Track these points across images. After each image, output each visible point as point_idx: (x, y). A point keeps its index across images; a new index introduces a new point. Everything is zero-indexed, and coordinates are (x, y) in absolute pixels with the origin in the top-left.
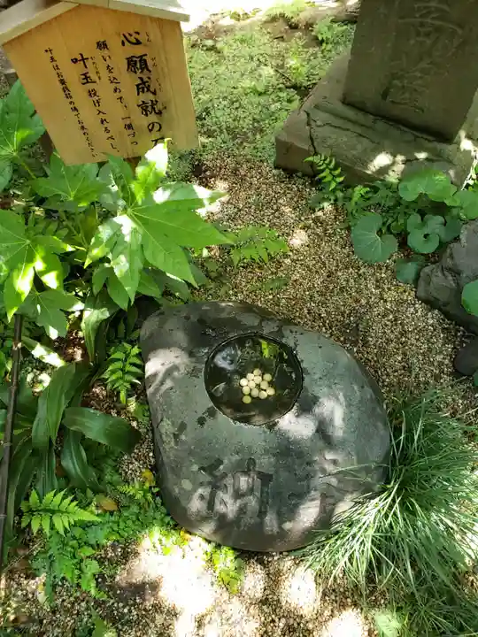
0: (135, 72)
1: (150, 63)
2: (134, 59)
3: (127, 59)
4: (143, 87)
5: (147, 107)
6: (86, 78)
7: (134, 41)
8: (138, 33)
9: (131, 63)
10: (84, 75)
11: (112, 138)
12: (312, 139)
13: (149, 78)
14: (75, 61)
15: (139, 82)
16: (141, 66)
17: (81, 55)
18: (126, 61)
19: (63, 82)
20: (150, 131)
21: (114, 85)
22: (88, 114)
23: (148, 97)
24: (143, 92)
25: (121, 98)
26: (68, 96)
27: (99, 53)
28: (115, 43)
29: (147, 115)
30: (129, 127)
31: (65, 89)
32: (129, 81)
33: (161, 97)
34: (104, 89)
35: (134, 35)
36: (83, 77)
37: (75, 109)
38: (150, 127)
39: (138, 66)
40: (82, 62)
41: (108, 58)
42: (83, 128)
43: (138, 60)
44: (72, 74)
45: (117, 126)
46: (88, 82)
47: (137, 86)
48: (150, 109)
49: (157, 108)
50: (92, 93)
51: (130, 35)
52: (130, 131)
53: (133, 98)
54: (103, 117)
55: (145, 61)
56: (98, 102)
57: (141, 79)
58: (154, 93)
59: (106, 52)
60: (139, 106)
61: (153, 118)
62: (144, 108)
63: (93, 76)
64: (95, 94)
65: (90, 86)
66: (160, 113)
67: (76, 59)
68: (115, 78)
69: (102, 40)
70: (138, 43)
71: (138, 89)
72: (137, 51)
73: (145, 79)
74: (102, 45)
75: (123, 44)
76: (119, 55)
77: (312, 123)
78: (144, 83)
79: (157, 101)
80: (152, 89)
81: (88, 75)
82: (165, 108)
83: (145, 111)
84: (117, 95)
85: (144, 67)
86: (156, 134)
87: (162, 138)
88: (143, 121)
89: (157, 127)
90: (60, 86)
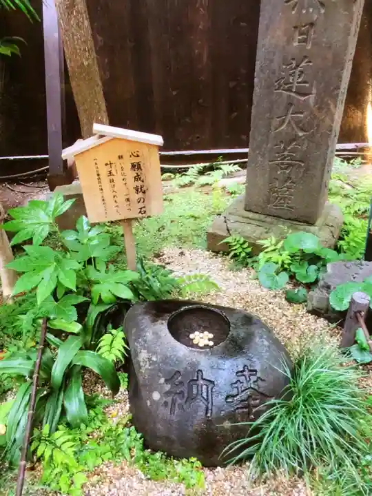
0: (135, 170)
1: (142, 166)
2: (135, 164)
3: (132, 164)
4: (137, 178)
6: (110, 173)
7: (136, 155)
8: (138, 152)
9: (133, 166)
10: (110, 171)
11: (117, 206)
12: (228, 230)
13: (141, 173)
14: (107, 164)
15: (136, 175)
17: (110, 162)
19: (98, 175)
20: (139, 202)
21: (123, 177)
22: (108, 192)
23: (139, 183)
24: (137, 181)
25: (126, 184)
26: (100, 182)
27: (119, 162)
28: (126, 156)
29: (138, 193)
30: (128, 200)
31: (99, 179)
32: (130, 175)
33: (145, 184)
34: (118, 178)
35: (136, 152)
37: (102, 189)
38: (139, 200)
39: (136, 167)
40: (110, 165)
41: (122, 163)
42: (103, 200)
43: (137, 164)
44: (104, 171)
45: (121, 199)
46: (111, 175)
47: (135, 177)
48: (139, 190)
49: (143, 189)
50: (112, 181)
51: (134, 153)
52: (128, 203)
53: (132, 184)
54: (115, 194)
55: (140, 165)
56: (114, 186)
57: (137, 173)
58: (143, 181)
59: (121, 161)
60: (134, 188)
61: (141, 195)
62: (137, 189)
63: (113, 172)
65: (111, 177)
66: (144, 192)
68: (124, 173)
69: (121, 155)
70: (138, 156)
71: (135, 179)
72: (135, 160)
73: (139, 174)
74: (121, 157)
75: (131, 157)
76: (128, 161)
77: (228, 221)
78: (138, 176)
79: (143, 186)
80: (142, 179)
82: (147, 190)
83: (137, 191)
84: (124, 182)
85: (139, 168)
86: (141, 205)
87: (144, 207)
88: (135, 197)
89: (142, 200)
90: (97, 177)
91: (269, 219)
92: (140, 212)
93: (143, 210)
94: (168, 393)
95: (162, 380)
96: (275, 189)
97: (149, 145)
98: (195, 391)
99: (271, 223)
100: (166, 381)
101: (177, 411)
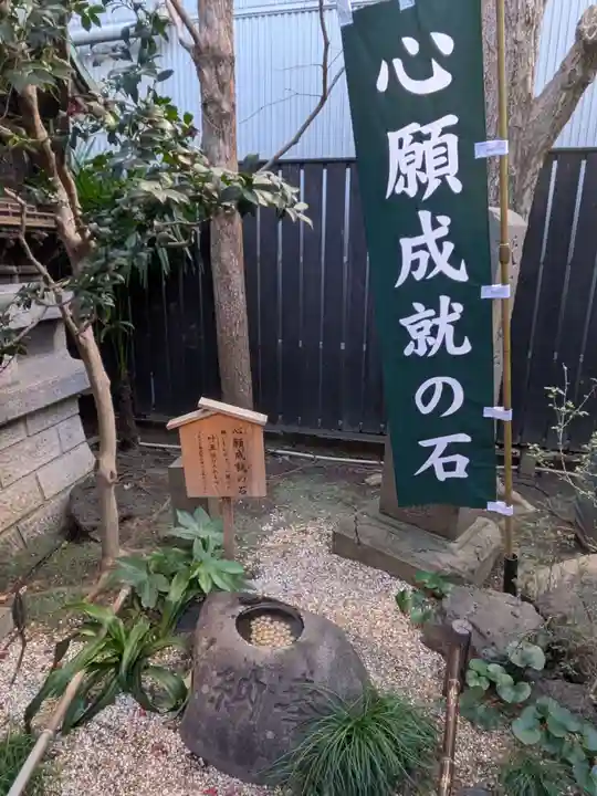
0: (237, 447)
1: (244, 443)
2: (237, 440)
3: (234, 440)
4: (239, 455)
5: (240, 466)
6: (212, 447)
7: (239, 432)
8: (241, 428)
9: (235, 442)
10: (212, 445)
11: (217, 482)
12: (356, 532)
13: (243, 450)
14: (209, 438)
15: (237, 451)
17: (213, 436)
19: (200, 448)
20: (239, 481)
21: (225, 452)
22: (208, 468)
23: (240, 461)
24: (239, 457)
25: (227, 459)
26: (201, 455)
27: (220, 436)
28: (229, 432)
29: (238, 471)
30: (228, 477)
31: (201, 452)
32: (232, 451)
33: (247, 462)
34: (219, 453)
35: (239, 429)
37: (203, 463)
38: (239, 479)
39: (239, 444)
40: (212, 439)
41: (225, 438)
42: (203, 474)
43: (239, 441)
44: (206, 445)
45: (222, 474)
46: (213, 449)
47: (236, 454)
48: (241, 468)
49: (245, 467)
50: (214, 455)
52: (229, 480)
53: (234, 460)
54: (216, 469)
55: (242, 441)
56: (215, 461)
57: (239, 450)
58: (244, 459)
59: (224, 436)
60: (235, 465)
61: (241, 473)
62: (238, 466)
63: (216, 447)
65: (213, 451)
66: (246, 471)
68: (226, 449)
69: (224, 430)
70: (241, 433)
71: (237, 456)
72: (238, 437)
73: (241, 451)
74: (223, 432)
75: (233, 432)
76: (230, 437)
77: (358, 522)
78: (240, 453)
79: (245, 464)
80: (243, 457)
82: (249, 468)
83: (238, 468)
84: (225, 458)
85: (241, 445)
86: (241, 484)
87: (245, 487)
88: (235, 473)
89: (243, 479)
90: (199, 450)
91: (404, 526)
92: (240, 492)
93: (243, 489)
94: (216, 688)
95: (215, 673)
97: (253, 424)
98: (244, 691)
99: (406, 531)
100: (219, 675)
101: (223, 709)
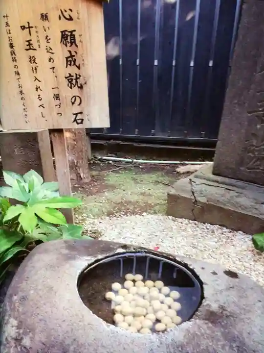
0: (66, 45)
1: (77, 39)
2: (67, 33)
3: (62, 32)
4: (71, 60)
5: (72, 80)
6: (29, 45)
7: (68, 17)
8: (71, 10)
9: (64, 37)
10: (28, 41)
11: (42, 106)
12: (193, 192)
13: (76, 53)
14: (23, 28)
15: (68, 55)
16: (71, 40)
17: (28, 23)
18: (60, 34)
19: (11, 46)
20: (73, 103)
21: (49, 55)
23: (73, 70)
24: (70, 65)
25: (53, 68)
26: (14, 60)
27: (41, 24)
28: (53, 15)
29: (71, 88)
30: (57, 97)
31: (13, 53)
32: (61, 52)
33: (82, 72)
34: (41, 56)
35: (69, 12)
36: (27, 43)
37: (18, 74)
38: (73, 100)
39: (69, 40)
40: (28, 29)
41: (47, 29)
42: (21, 92)
43: (69, 34)
45: (48, 94)
46: (30, 49)
47: (67, 58)
48: (74, 81)
49: (80, 82)
50: (32, 60)
51: (66, 11)
52: (58, 102)
53: (64, 70)
54: (39, 84)
55: (74, 35)
56: (36, 69)
57: (70, 52)
58: (79, 67)
59: (46, 23)
60: (66, 78)
61: (75, 91)
62: (69, 79)
63: (35, 45)
64: (34, 60)
65: (31, 52)
66: (81, 87)
67: (24, 26)
68: (51, 49)
69: (45, 13)
70: (71, 19)
71: (67, 61)
72: (69, 26)
73: (73, 53)
74: (44, 17)
75: (60, 18)
76: (57, 27)
78: (72, 56)
79: (80, 76)
80: (77, 64)
81: (31, 42)
82: (86, 83)
83: (71, 82)
84: (51, 65)
85: (73, 42)
86: (76, 109)
87: (81, 113)
88: (68, 93)
89: (78, 100)
90: (9, 50)
92: (75, 120)
93: (79, 117)
96: (252, 148)
